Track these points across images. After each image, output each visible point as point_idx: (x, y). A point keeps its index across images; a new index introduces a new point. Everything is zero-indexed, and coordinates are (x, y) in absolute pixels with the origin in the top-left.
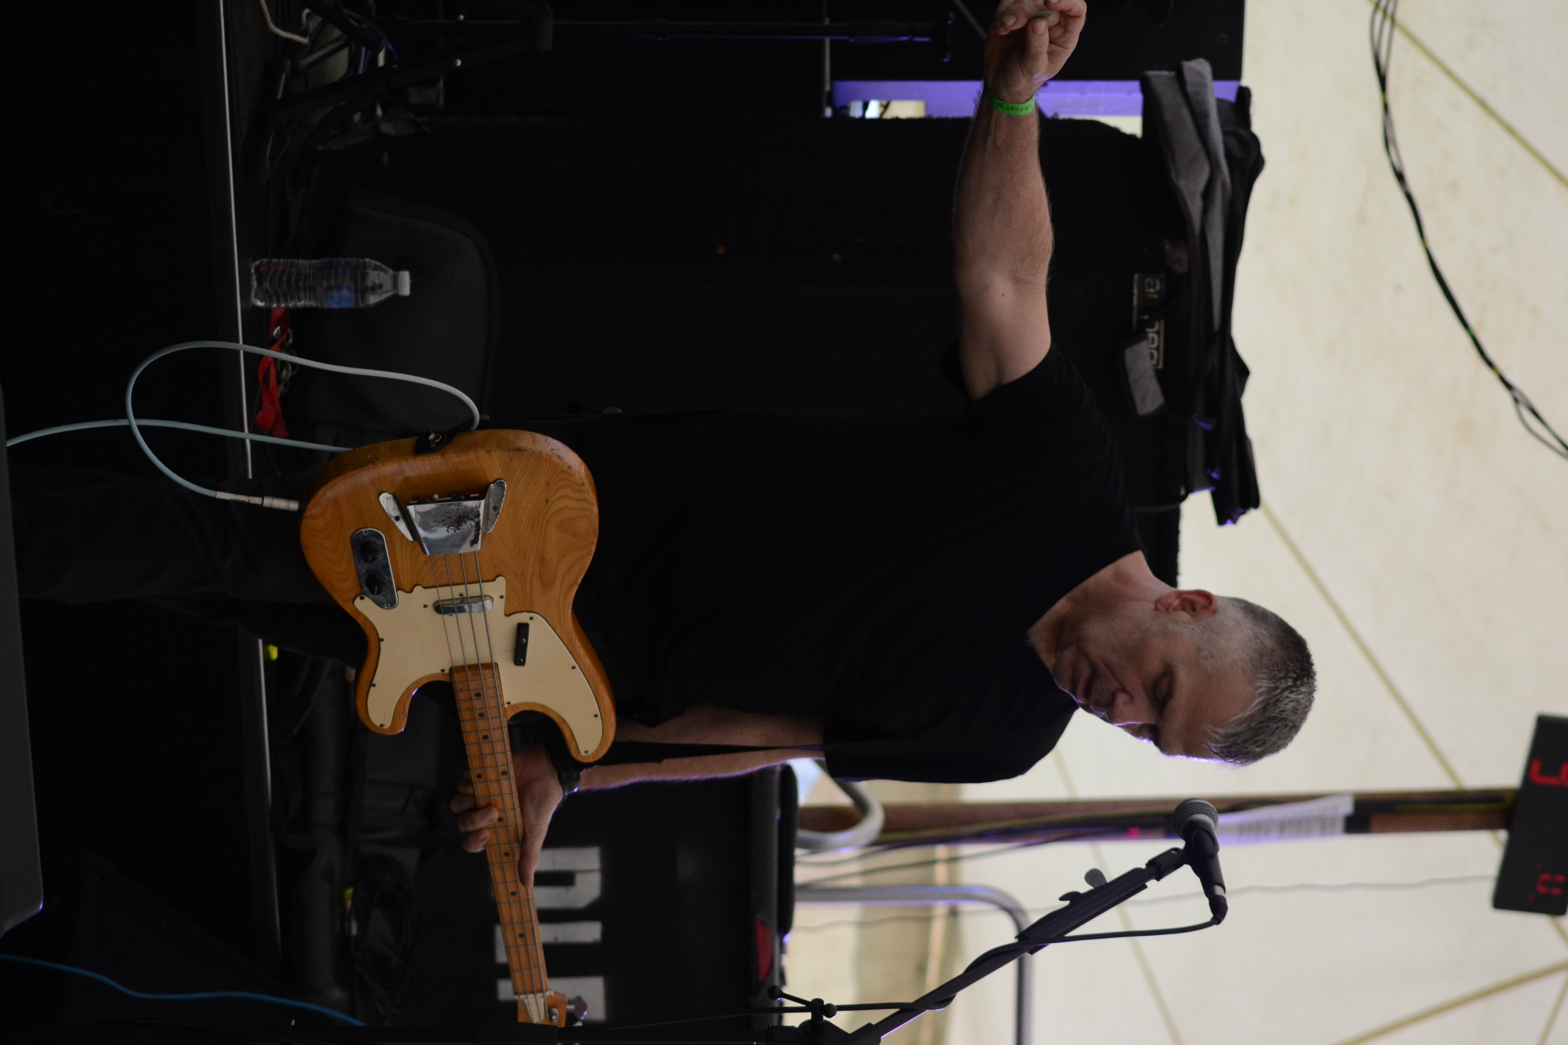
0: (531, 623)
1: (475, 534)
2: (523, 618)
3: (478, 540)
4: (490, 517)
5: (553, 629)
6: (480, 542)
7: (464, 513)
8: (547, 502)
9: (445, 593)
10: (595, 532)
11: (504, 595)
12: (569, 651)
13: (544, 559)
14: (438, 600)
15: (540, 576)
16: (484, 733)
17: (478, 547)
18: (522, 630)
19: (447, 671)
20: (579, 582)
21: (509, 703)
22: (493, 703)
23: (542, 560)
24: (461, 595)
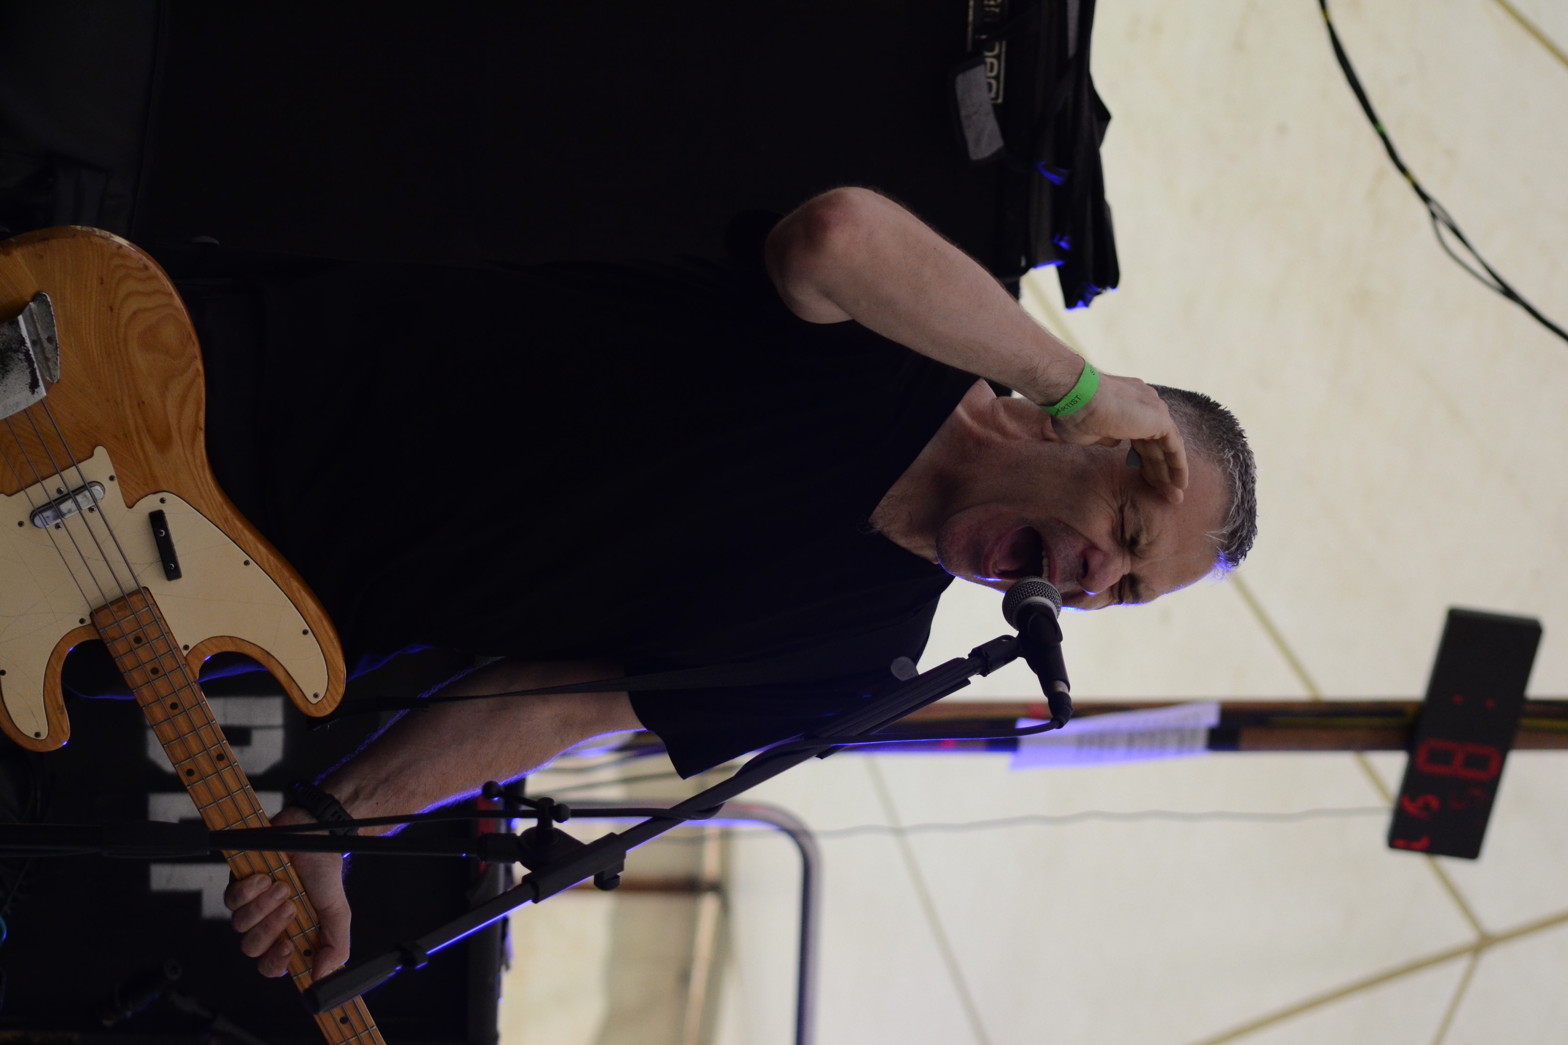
0: (164, 508)
1: (30, 372)
2: (150, 503)
3: (37, 380)
4: (49, 356)
5: (198, 511)
6: (41, 383)
7: (3, 343)
8: (111, 309)
9: (38, 494)
10: (191, 337)
11: (114, 475)
12: (231, 540)
13: (143, 403)
14: (33, 509)
15: (149, 431)
16: (169, 701)
17: (42, 392)
18: (157, 520)
19: (88, 621)
20: (202, 425)
21: (186, 647)
22: (162, 648)
23: (141, 404)
24: (59, 491)
